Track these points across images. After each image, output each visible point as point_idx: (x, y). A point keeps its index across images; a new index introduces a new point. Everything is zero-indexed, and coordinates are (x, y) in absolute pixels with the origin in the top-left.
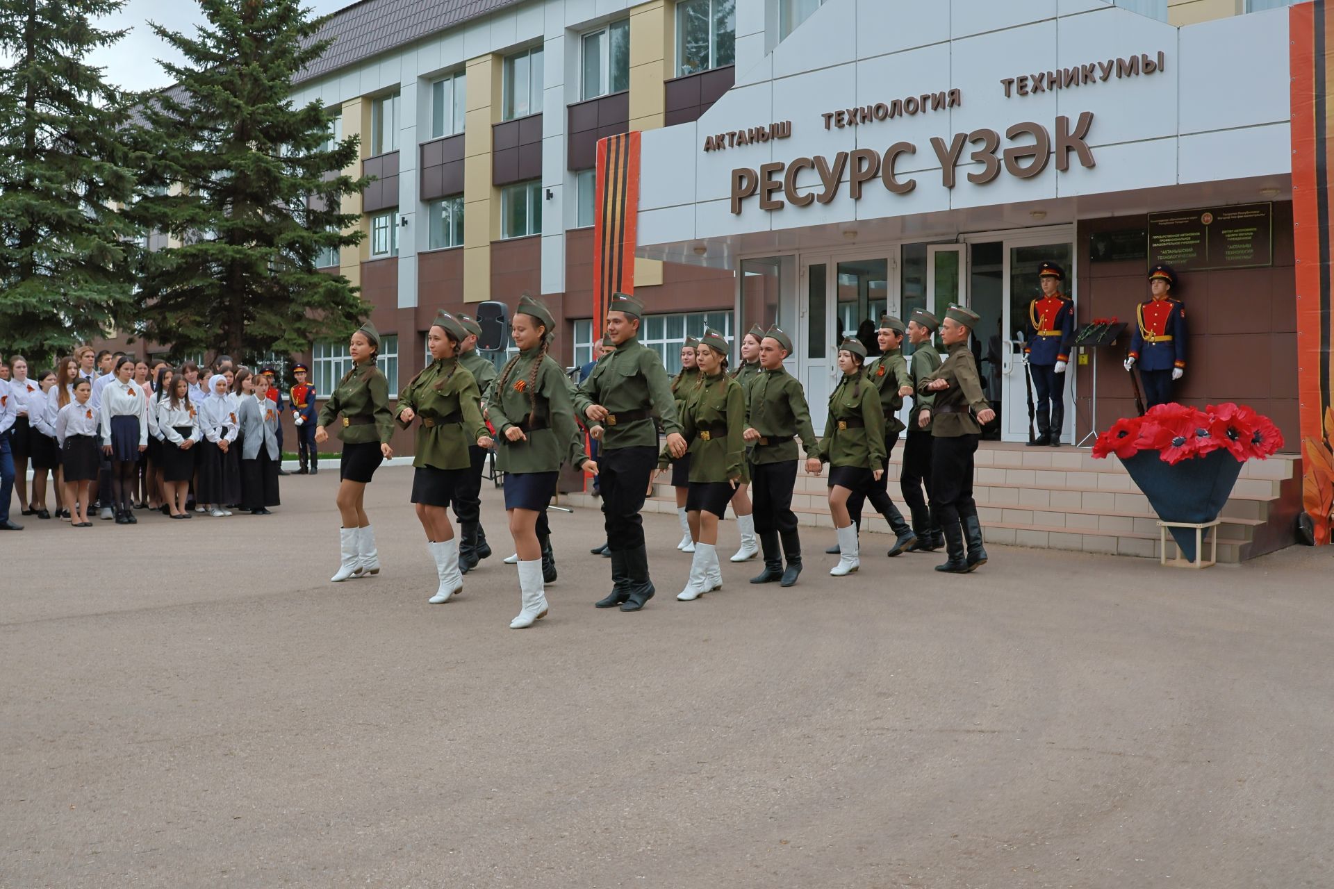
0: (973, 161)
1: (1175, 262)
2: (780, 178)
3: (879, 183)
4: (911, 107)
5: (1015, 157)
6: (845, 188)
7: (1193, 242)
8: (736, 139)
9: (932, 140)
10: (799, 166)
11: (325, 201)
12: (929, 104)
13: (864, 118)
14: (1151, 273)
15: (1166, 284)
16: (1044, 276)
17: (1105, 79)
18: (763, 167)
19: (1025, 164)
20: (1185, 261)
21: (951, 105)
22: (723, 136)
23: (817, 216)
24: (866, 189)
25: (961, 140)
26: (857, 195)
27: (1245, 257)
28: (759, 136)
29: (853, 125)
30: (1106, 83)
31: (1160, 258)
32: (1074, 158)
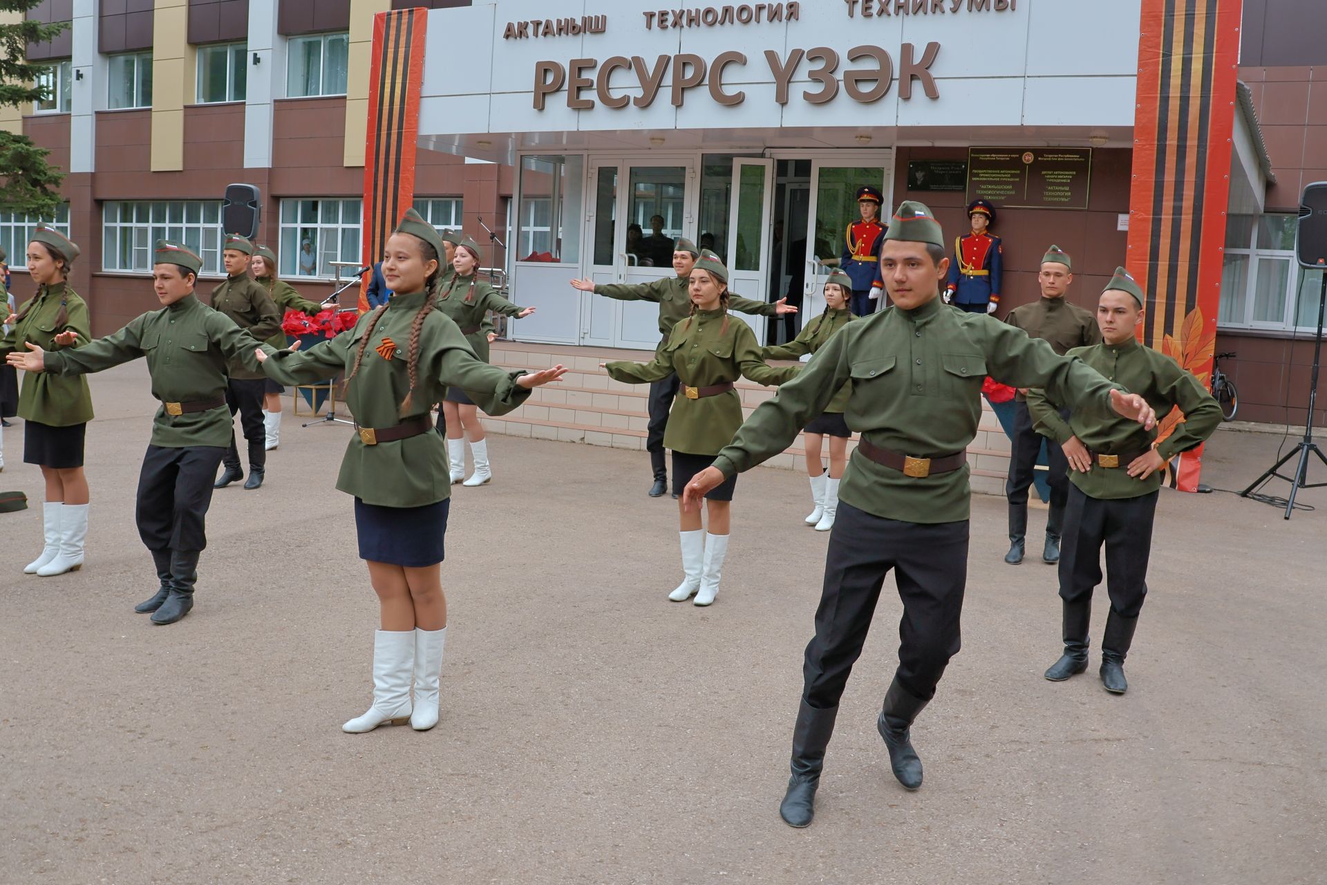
0: (810, 80)
1: (994, 198)
2: (593, 76)
3: (704, 92)
4: (745, 16)
5: (855, 79)
6: (665, 94)
7: (1012, 180)
8: (541, 29)
9: (766, 52)
10: (614, 65)
11: (6, 47)
12: (764, 14)
13: (690, 21)
14: (971, 208)
15: (986, 219)
16: (863, 201)
17: (954, 11)
18: (572, 62)
19: (866, 88)
20: (1003, 198)
21: (788, 19)
22: (527, 24)
23: (631, 120)
24: (689, 97)
25: (797, 56)
26: (678, 102)
27: (1063, 199)
28: (570, 28)
29: (678, 27)
30: (955, 14)
31: (979, 192)
32: (918, 88)
